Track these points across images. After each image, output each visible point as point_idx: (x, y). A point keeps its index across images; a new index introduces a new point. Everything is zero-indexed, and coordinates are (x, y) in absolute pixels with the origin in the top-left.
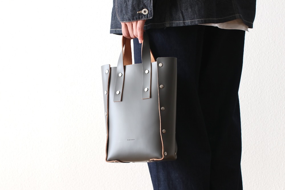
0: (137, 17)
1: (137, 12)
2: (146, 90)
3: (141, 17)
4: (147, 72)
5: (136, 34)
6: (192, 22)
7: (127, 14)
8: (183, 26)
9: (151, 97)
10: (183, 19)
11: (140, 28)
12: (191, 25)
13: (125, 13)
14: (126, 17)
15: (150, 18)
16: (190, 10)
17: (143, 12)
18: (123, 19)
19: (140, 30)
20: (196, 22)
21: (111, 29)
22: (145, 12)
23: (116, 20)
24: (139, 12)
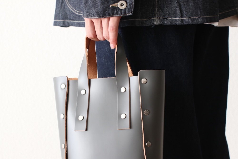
0: (110, 12)
1: (111, 6)
2: (123, 116)
3: (115, 12)
4: (123, 90)
5: (108, 36)
6: (194, 19)
7: (95, 8)
8: (180, 24)
9: (131, 127)
10: (180, 15)
11: (114, 28)
12: (192, 24)
13: (91, 6)
14: (93, 11)
15: (129, 14)
16: (192, 3)
17: (118, 5)
18: (88, 14)
19: (114, 30)
20: (199, 20)
21: (55, 19)
22: (122, 5)
23: (64, 8)
24: (114, 5)
